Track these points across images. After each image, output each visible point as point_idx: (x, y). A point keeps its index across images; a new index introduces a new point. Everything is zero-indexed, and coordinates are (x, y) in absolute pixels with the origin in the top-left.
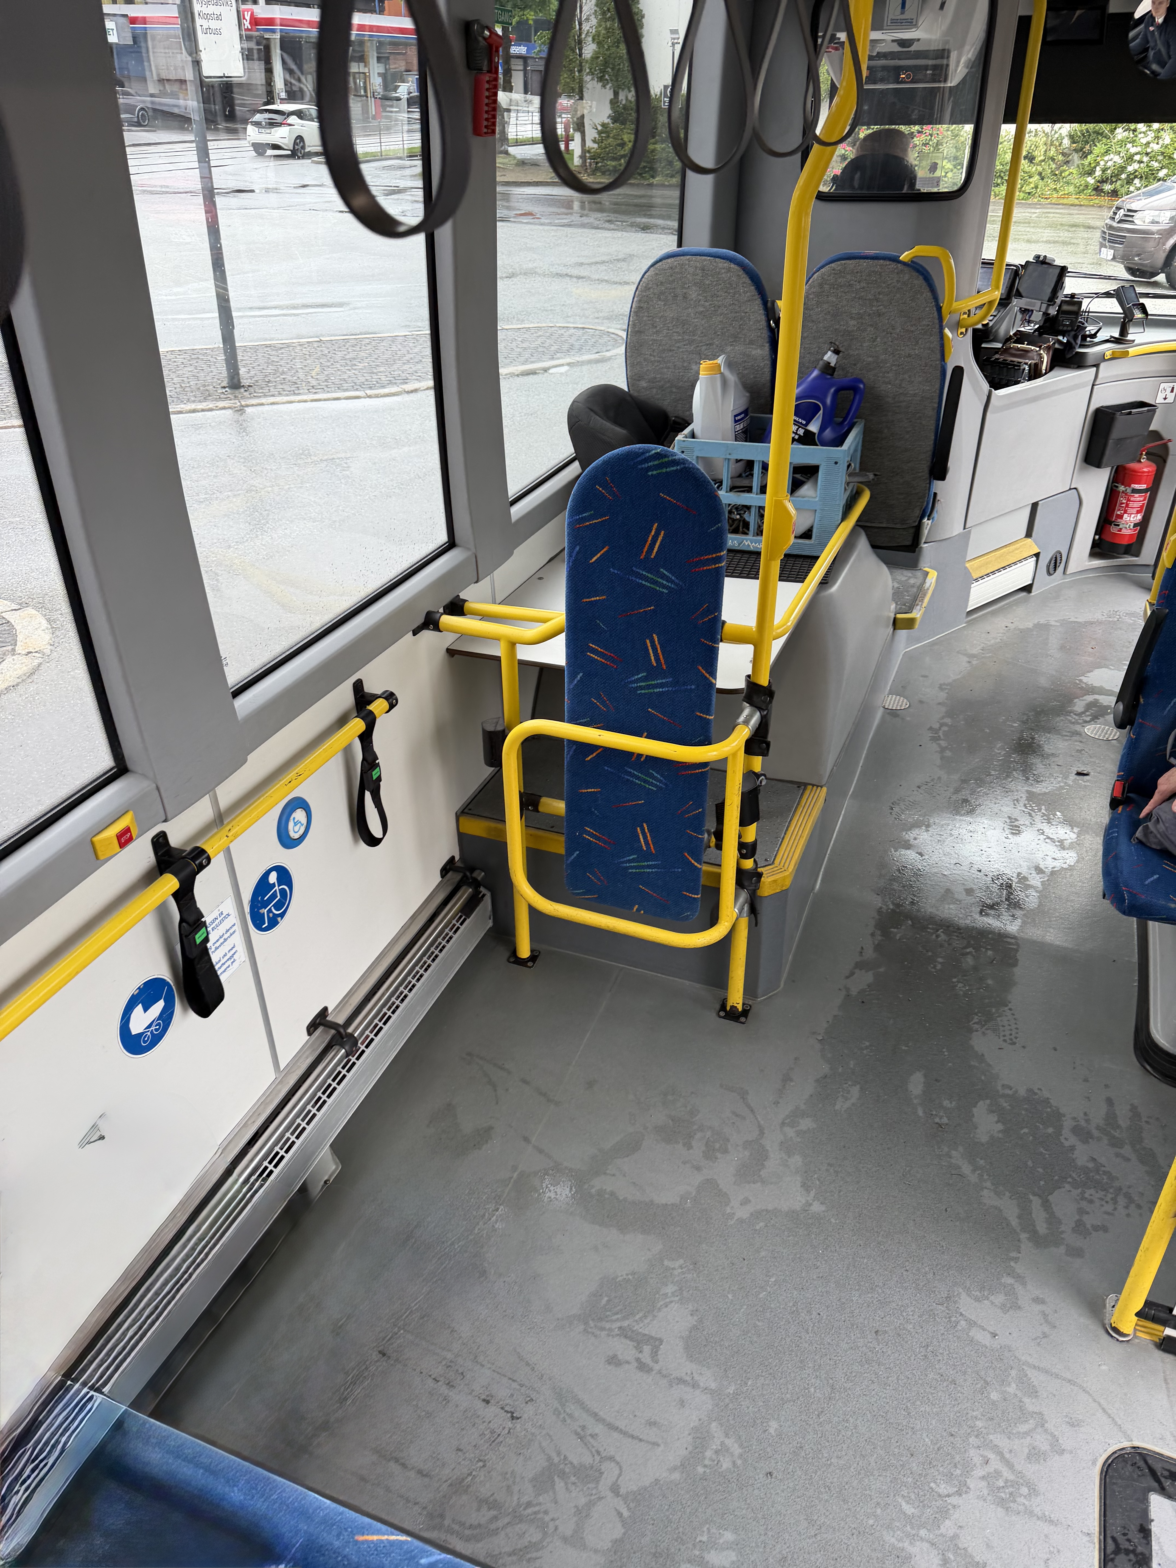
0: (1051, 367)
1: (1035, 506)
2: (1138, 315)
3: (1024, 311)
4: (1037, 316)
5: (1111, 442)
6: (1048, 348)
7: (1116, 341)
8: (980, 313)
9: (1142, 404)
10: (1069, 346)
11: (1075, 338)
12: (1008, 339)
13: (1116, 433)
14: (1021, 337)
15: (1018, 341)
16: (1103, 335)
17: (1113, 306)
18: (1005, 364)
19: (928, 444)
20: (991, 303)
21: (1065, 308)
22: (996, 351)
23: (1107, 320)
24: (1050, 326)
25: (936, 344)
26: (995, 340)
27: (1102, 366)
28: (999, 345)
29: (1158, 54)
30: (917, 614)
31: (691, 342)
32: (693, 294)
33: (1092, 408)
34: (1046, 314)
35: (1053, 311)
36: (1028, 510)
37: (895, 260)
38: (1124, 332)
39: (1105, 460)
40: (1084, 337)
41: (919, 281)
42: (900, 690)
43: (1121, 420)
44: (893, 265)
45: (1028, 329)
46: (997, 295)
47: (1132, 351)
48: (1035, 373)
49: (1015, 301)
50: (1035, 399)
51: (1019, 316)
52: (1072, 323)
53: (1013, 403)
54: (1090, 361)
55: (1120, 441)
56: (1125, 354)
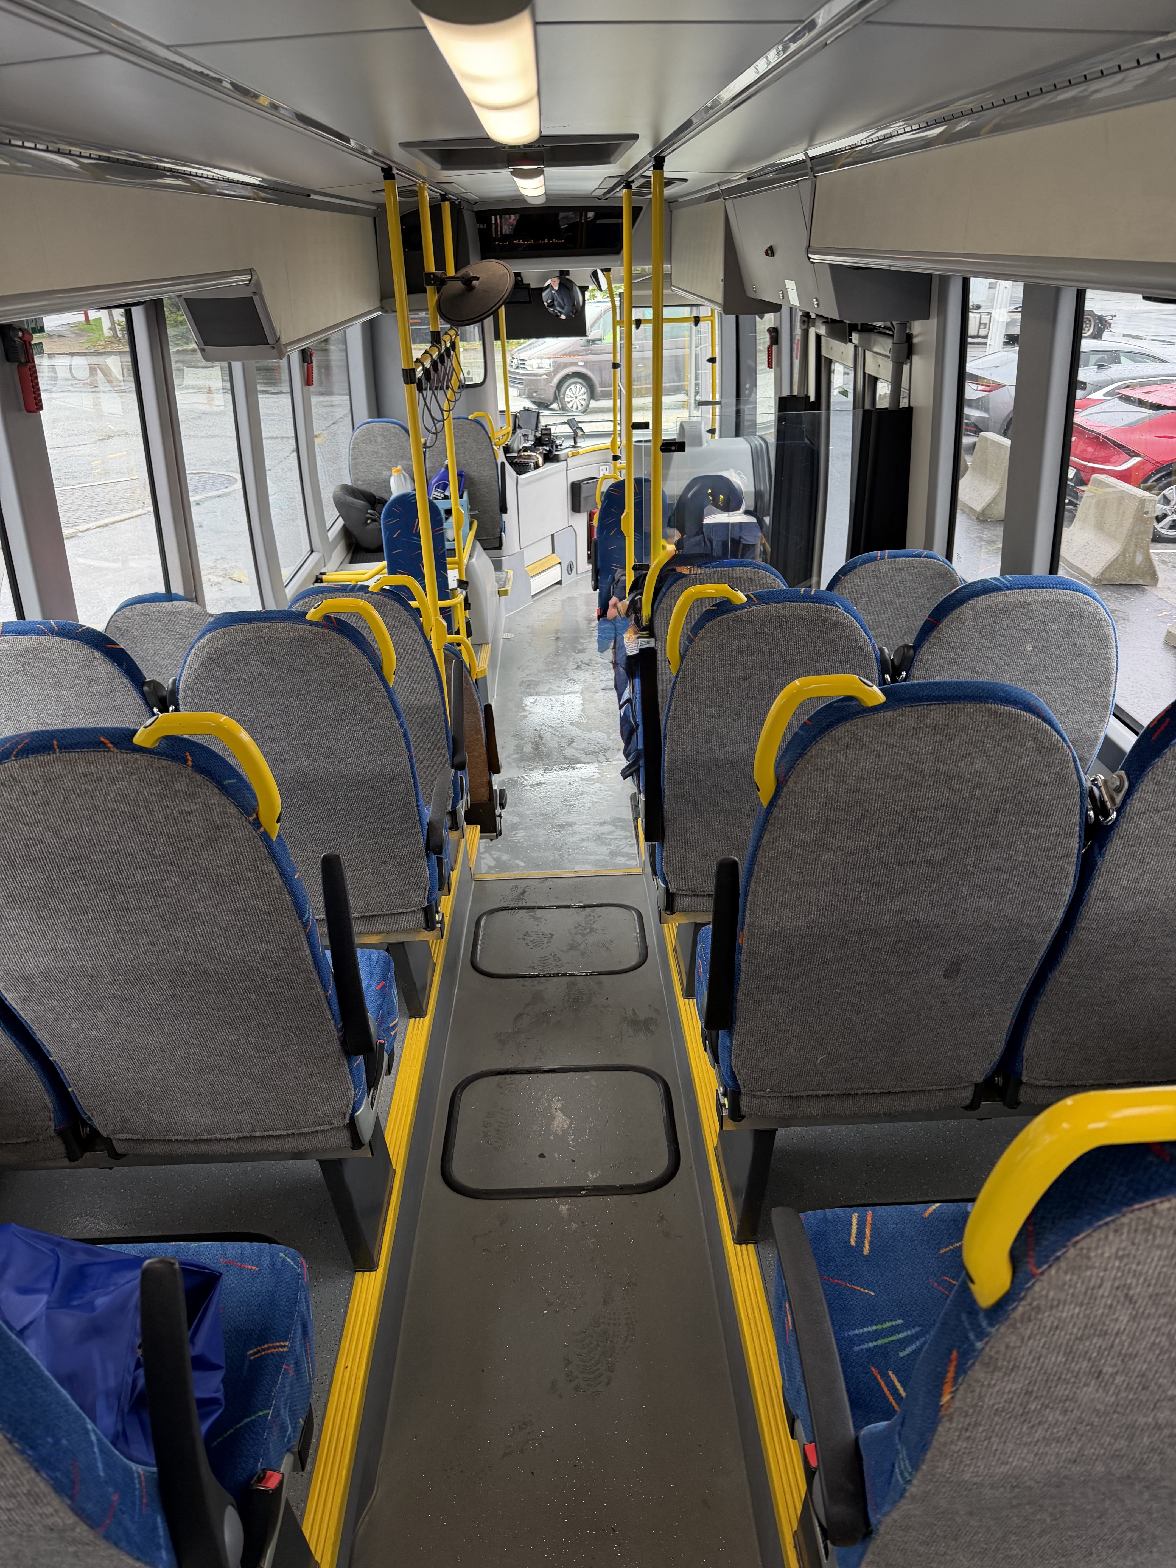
0: (544, 463)
1: (553, 536)
2: (580, 433)
3: (525, 436)
4: (531, 437)
5: (582, 499)
6: (540, 453)
7: (574, 447)
8: (504, 438)
9: (594, 478)
10: (550, 451)
11: (552, 447)
12: (519, 451)
13: (583, 495)
14: (526, 449)
15: (525, 451)
16: (565, 445)
17: (567, 429)
18: (521, 463)
19: (497, 498)
20: (508, 433)
21: (544, 432)
22: (515, 457)
23: (567, 437)
24: (539, 442)
25: (491, 453)
26: (512, 452)
27: (569, 460)
28: (516, 455)
29: (559, 303)
30: (508, 588)
31: (381, 461)
32: (379, 439)
33: (570, 482)
34: (535, 436)
35: (538, 434)
36: (550, 537)
37: (467, 419)
38: (575, 442)
39: (582, 508)
40: (557, 446)
41: (479, 427)
42: (509, 630)
43: (584, 487)
44: (467, 421)
45: (529, 444)
46: (510, 429)
47: (580, 451)
48: (537, 466)
49: (518, 431)
50: (540, 479)
51: (522, 438)
52: (550, 439)
53: (529, 482)
54: (562, 458)
55: (586, 498)
56: (578, 454)
